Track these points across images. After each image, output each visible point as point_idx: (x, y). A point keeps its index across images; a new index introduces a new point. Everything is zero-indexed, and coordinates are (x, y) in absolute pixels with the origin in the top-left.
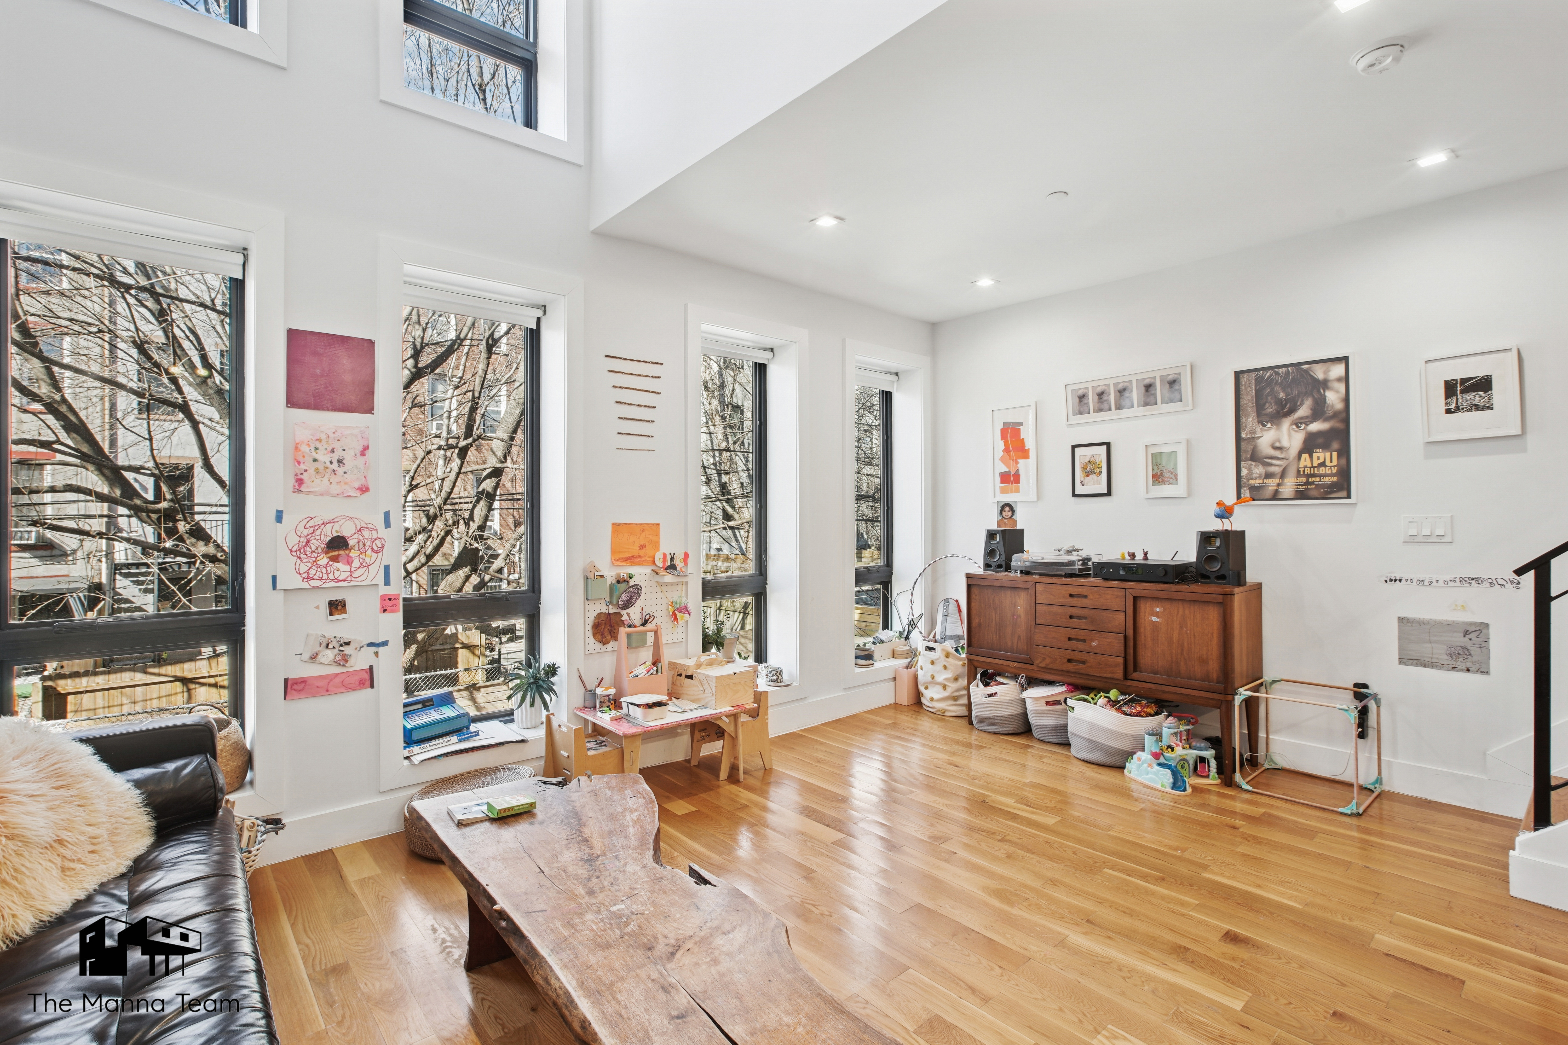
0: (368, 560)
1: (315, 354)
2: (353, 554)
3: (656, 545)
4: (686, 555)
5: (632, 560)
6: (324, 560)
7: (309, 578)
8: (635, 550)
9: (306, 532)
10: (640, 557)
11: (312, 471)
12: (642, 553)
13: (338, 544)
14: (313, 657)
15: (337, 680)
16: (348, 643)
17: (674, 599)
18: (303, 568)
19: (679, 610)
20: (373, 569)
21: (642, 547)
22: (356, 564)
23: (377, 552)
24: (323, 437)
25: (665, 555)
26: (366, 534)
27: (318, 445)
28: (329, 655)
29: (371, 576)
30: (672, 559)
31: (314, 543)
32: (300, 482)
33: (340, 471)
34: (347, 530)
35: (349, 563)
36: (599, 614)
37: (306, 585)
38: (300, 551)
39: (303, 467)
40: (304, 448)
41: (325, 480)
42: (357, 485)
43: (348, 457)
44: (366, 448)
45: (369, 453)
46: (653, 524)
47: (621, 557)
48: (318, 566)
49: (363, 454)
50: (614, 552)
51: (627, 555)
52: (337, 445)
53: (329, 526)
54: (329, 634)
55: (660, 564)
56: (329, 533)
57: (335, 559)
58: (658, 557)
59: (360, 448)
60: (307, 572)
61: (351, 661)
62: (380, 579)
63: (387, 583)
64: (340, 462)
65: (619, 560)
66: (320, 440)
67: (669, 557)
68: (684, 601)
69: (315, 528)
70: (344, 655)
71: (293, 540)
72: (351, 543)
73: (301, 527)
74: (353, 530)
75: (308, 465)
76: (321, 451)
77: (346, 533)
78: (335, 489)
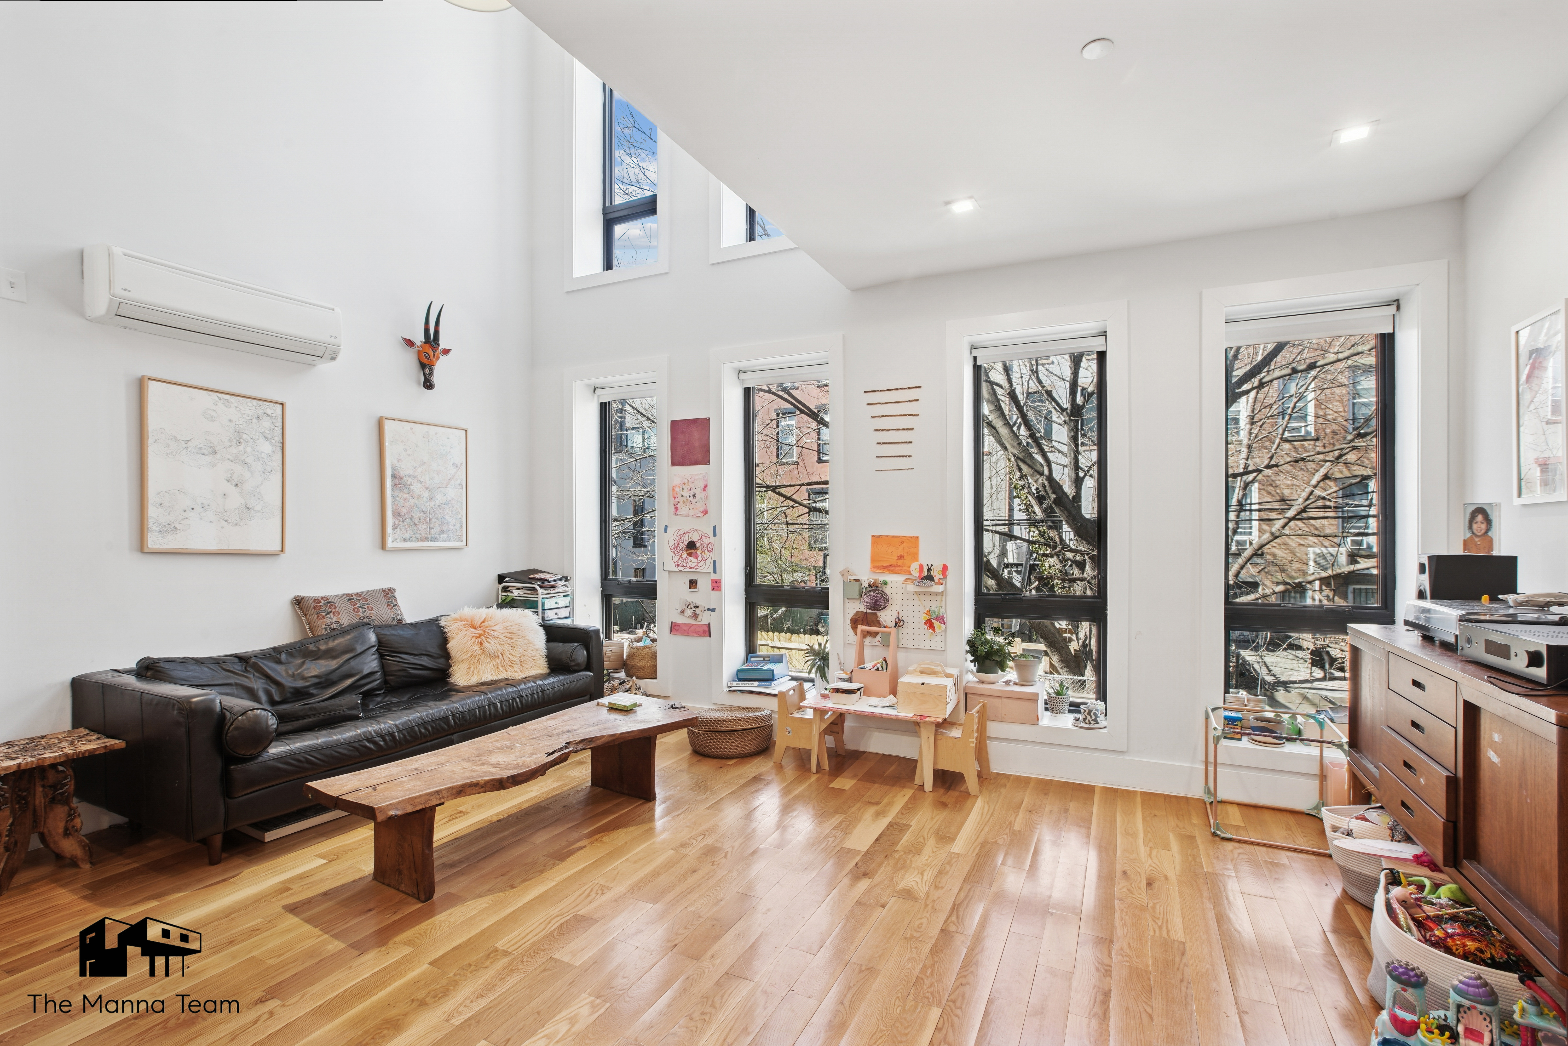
0: (705, 556)
1: (683, 432)
2: (699, 552)
3: (915, 557)
4: (945, 568)
5: (890, 568)
6: (685, 555)
7: (678, 565)
8: (893, 560)
9: (677, 538)
10: (899, 566)
11: (681, 502)
12: (900, 562)
13: (691, 545)
14: (682, 612)
15: (693, 628)
16: (697, 607)
17: (933, 608)
18: (676, 560)
19: (937, 619)
20: (708, 562)
21: (901, 557)
22: (700, 558)
23: (710, 552)
24: (686, 481)
25: (921, 566)
26: (704, 540)
27: (684, 487)
28: (689, 612)
29: (707, 567)
30: (929, 570)
31: (681, 545)
32: (676, 509)
33: (694, 501)
34: (695, 538)
35: (697, 558)
36: (858, 612)
37: (676, 569)
38: (674, 549)
39: (677, 500)
40: (677, 489)
41: (687, 507)
42: (702, 509)
43: (698, 492)
44: (706, 486)
45: (708, 489)
46: (911, 537)
47: (878, 565)
48: (682, 558)
49: (704, 490)
50: (873, 560)
51: (885, 564)
52: (692, 486)
53: (687, 534)
54: (689, 600)
55: (916, 574)
56: (687, 539)
57: (690, 555)
58: (914, 567)
59: (703, 487)
60: (677, 561)
61: (699, 618)
62: (711, 569)
63: (715, 572)
64: (694, 496)
65: (878, 567)
66: (684, 484)
67: (925, 569)
68: (942, 611)
69: (682, 535)
70: (695, 614)
71: (672, 543)
72: (698, 545)
73: (675, 536)
74: (698, 538)
75: (680, 499)
76: (685, 490)
77: (695, 540)
78: (692, 513)
